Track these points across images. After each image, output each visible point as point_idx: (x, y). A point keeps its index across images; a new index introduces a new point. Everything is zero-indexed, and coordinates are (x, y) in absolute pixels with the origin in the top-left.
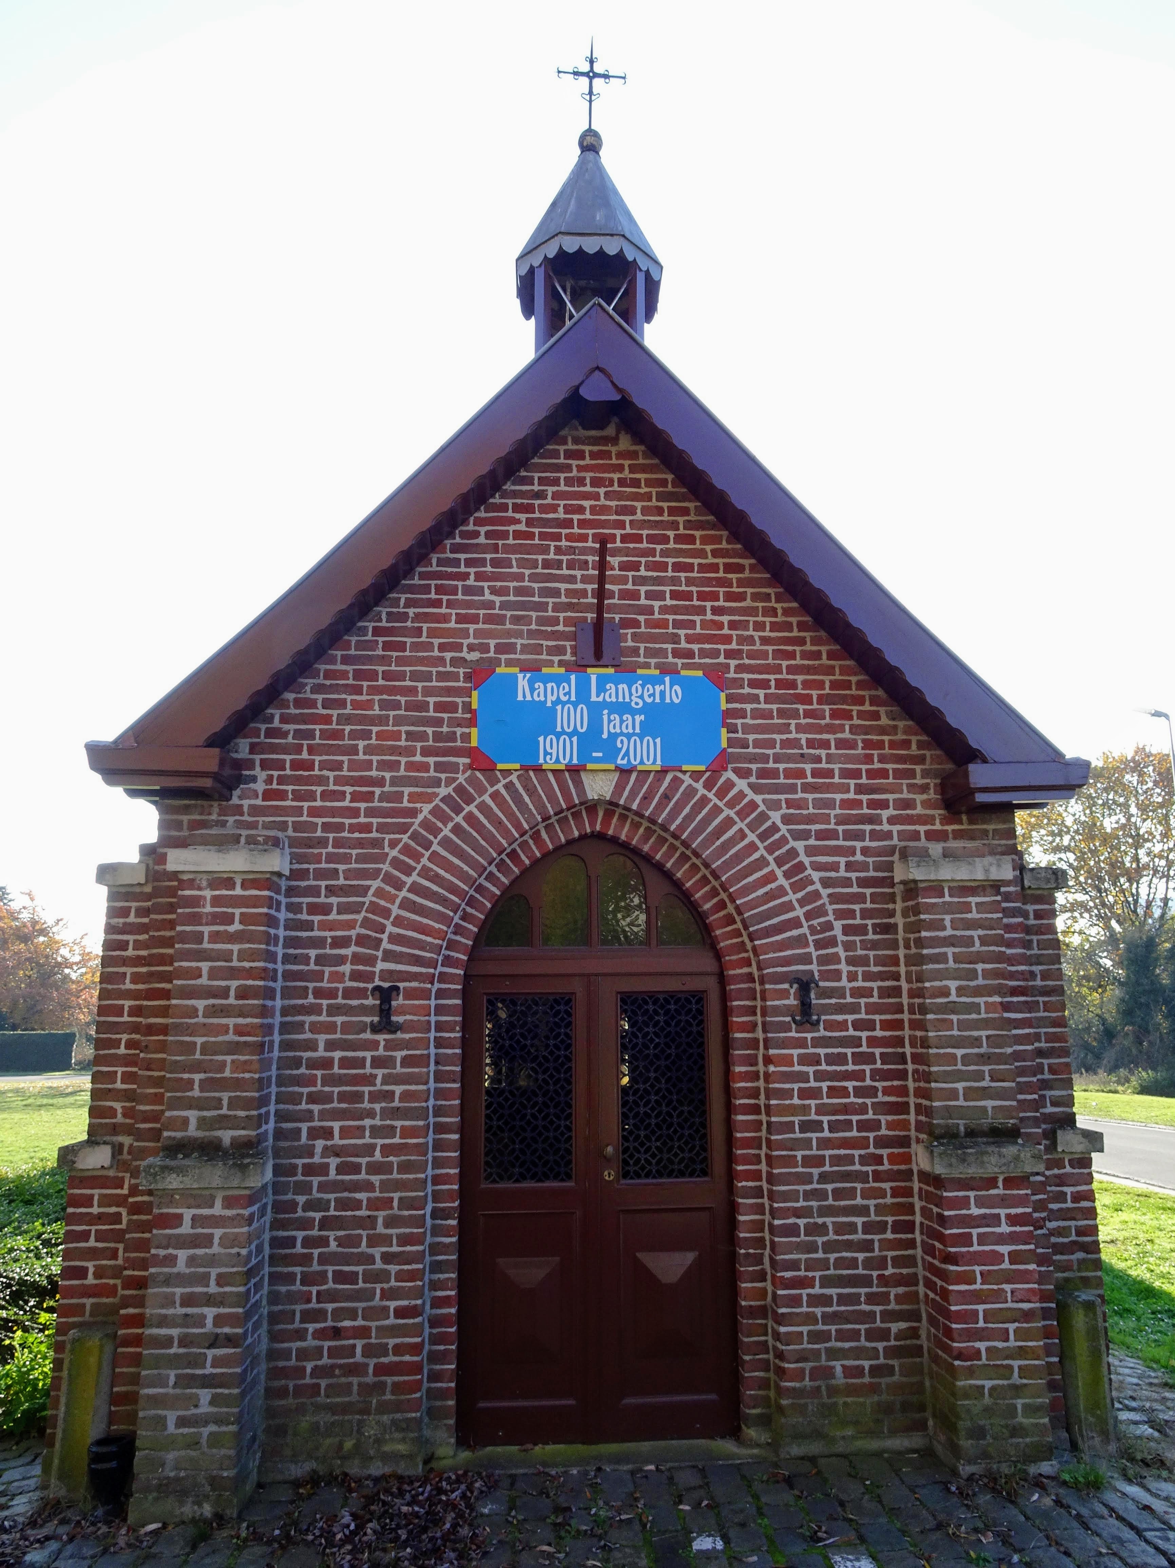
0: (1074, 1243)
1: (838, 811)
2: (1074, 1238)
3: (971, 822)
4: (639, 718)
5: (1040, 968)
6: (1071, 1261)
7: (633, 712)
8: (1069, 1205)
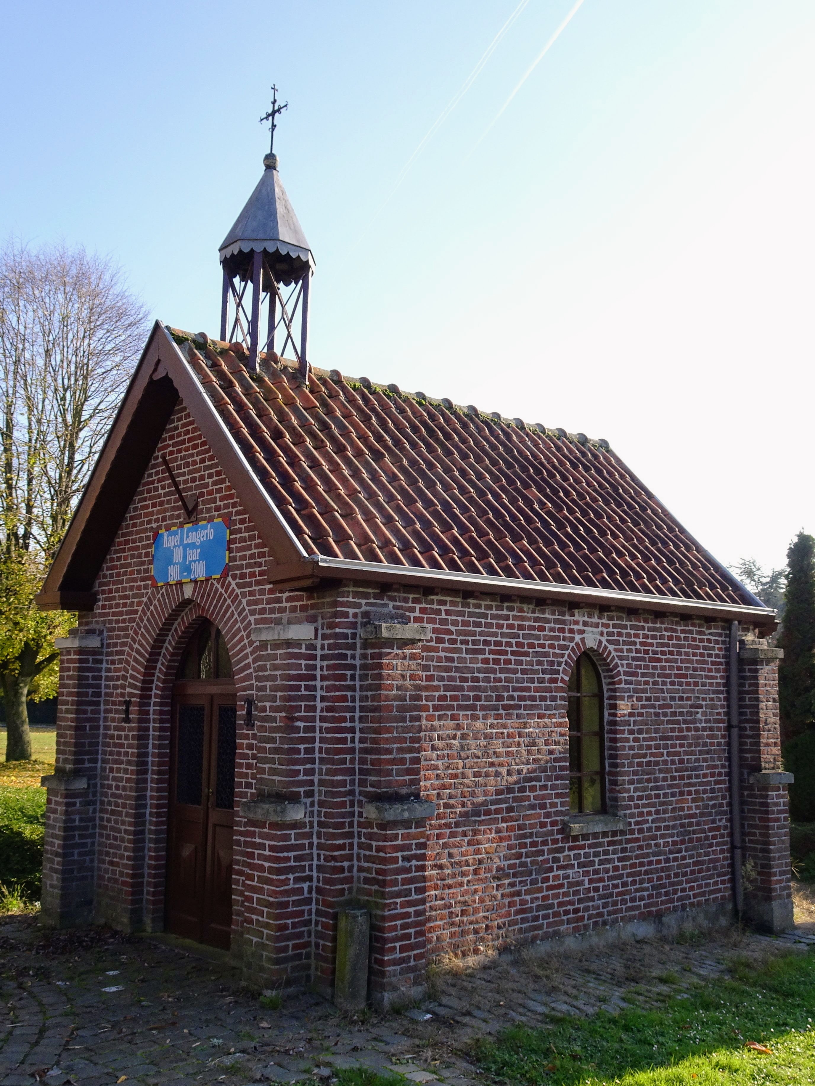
0: (374, 878)
1: (267, 596)
2: (374, 875)
3: (318, 598)
4: (199, 550)
5: (371, 693)
6: (371, 890)
7: (197, 548)
8: (374, 853)
